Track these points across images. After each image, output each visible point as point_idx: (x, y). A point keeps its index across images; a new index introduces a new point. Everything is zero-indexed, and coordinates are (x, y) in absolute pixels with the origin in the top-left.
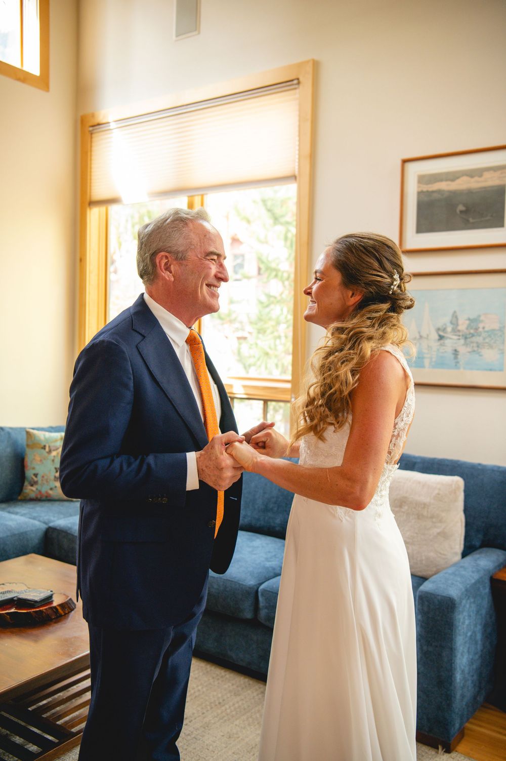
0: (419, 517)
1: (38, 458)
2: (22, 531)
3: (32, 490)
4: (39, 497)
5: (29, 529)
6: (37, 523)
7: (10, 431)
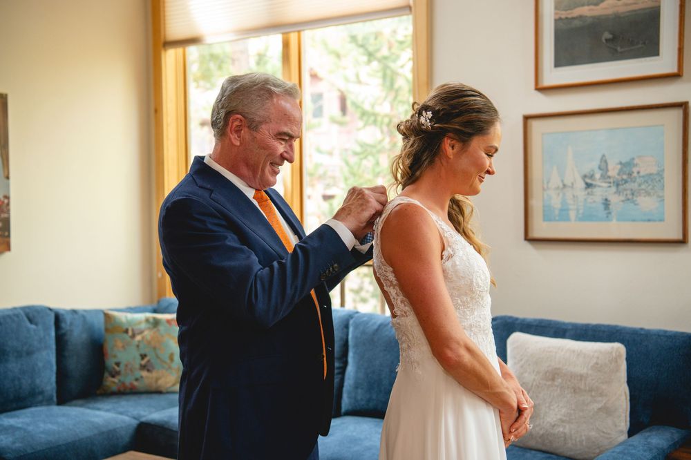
0: (576, 390)
1: (120, 344)
2: (111, 428)
3: (114, 382)
4: (122, 389)
5: (118, 426)
6: (126, 418)
7: (85, 314)
